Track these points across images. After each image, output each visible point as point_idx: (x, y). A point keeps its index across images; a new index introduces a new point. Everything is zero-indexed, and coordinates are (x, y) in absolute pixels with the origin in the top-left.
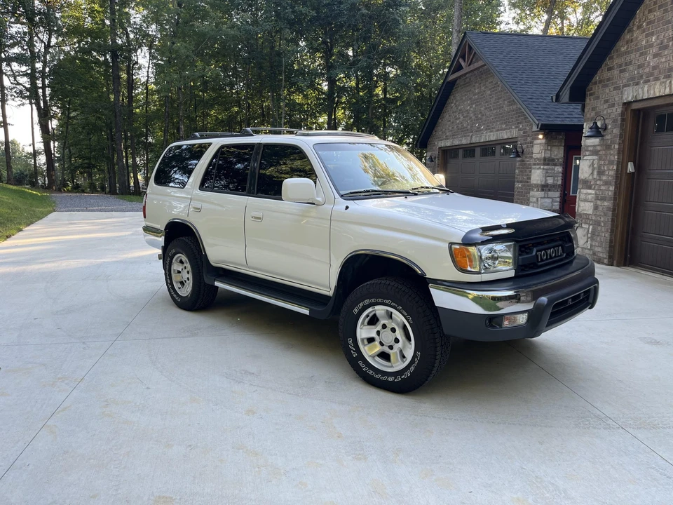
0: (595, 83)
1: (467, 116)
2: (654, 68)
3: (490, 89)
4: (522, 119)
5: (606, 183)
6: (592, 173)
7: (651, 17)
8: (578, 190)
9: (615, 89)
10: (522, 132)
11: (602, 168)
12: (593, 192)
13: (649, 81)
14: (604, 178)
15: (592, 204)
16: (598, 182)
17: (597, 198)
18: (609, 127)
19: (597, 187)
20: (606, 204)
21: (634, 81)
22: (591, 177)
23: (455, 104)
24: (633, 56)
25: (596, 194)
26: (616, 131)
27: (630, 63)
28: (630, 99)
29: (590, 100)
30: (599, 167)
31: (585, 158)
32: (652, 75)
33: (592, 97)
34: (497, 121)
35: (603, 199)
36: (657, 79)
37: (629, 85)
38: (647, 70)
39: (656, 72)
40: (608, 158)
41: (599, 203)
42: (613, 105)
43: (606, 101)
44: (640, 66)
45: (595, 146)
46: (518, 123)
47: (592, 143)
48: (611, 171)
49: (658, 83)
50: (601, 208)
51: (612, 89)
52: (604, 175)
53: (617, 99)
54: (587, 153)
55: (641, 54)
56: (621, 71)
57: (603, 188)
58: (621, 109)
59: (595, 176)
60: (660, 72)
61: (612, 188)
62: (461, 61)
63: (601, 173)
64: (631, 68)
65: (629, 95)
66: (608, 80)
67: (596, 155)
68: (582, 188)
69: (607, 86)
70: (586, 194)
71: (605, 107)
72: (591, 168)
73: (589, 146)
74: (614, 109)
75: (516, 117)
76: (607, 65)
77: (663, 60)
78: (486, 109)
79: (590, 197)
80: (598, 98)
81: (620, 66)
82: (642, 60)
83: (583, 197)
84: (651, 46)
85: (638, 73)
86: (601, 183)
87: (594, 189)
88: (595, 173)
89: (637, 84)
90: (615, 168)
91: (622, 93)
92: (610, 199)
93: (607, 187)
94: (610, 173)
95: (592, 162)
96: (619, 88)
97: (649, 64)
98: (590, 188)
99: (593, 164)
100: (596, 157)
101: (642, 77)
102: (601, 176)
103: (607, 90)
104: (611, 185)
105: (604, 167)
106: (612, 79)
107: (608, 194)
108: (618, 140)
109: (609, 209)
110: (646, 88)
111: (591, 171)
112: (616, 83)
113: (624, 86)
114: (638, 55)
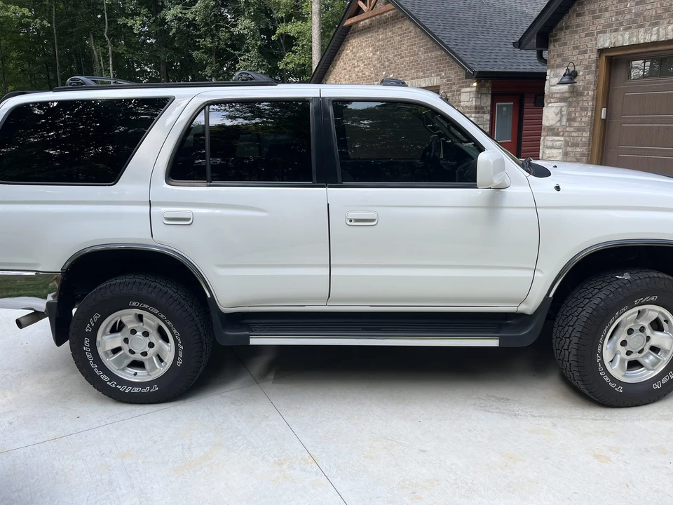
0: (561, 29)
1: (369, 64)
2: (637, 15)
3: (399, 35)
4: (445, 67)
5: (579, 129)
6: (560, 120)
8: (542, 138)
9: (587, 35)
10: (445, 80)
11: (573, 115)
12: (561, 138)
13: (630, 28)
14: (576, 124)
15: (561, 151)
16: (568, 129)
17: (567, 144)
18: (581, 73)
19: (566, 134)
20: (579, 149)
21: (610, 28)
22: (558, 124)
23: (351, 51)
24: (609, 3)
25: (566, 140)
26: (590, 78)
27: (606, 10)
28: (607, 45)
29: (554, 46)
30: (569, 114)
31: (550, 105)
32: (634, 21)
33: (557, 44)
34: (411, 69)
35: (576, 145)
36: (641, 26)
37: (605, 32)
38: (628, 17)
39: (640, 20)
40: (580, 104)
41: (569, 149)
42: (585, 52)
43: (576, 48)
44: (618, 14)
45: (563, 93)
46: (440, 71)
47: (559, 90)
48: (585, 118)
49: (642, 30)
50: (572, 155)
51: (583, 36)
52: (575, 121)
53: (589, 46)
54: (553, 100)
56: (594, 18)
57: (574, 134)
58: (596, 56)
59: (564, 123)
60: (644, 19)
61: (586, 134)
62: (361, 3)
63: (570, 120)
64: (607, 14)
65: (606, 41)
66: (578, 26)
67: (564, 102)
68: (547, 135)
69: (576, 32)
70: (552, 141)
71: (574, 53)
72: (559, 115)
73: (554, 93)
74: (587, 56)
75: (436, 65)
76: (575, 11)
77: (649, 7)
78: (395, 56)
79: (558, 143)
80: (565, 44)
81: (593, 12)
82: (620, 7)
83: (550, 144)
85: (617, 20)
86: (572, 129)
87: (563, 136)
88: (564, 120)
89: (616, 31)
90: (590, 114)
91: (596, 40)
92: (584, 145)
93: (580, 133)
94: (583, 119)
95: (559, 109)
96: (592, 34)
97: (630, 12)
98: (557, 135)
99: (561, 111)
100: (565, 104)
101: (621, 24)
102: (572, 123)
103: (577, 36)
104: (584, 131)
105: (575, 114)
106: (583, 25)
107: (581, 140)
108: (592, 87)
109: (583, 155)
110: (627, 36)
111: (558, 118)
112: (588, 29)
113: (598, 33)
114: (615, 1)
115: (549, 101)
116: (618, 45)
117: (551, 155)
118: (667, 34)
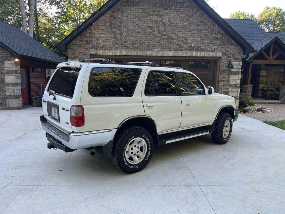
0: (73, 44)
2: (104, 45)
7: (100, 28)
21: (93, 47)
24: (93, 39)
27: (92, 41)
32: (103, 47)
33: (71, 50)
36: (106, 49)
37: (92, 49)
38: (101, 45)
39: (105, 47)
42: (85, 55)
43: (81, 52)
44: (97, 43)
49: (107, 51)
51: (83, 49)
53: (86, 53)
55: (97, 39)
56: (87, 43)
58: (89, 57)
60: (107, 47)
64: (93, 43)
65: (93, 52)
66: (81, 45)
71: (80, 54)
76: (78, 39)
77: (108, 44)
80: (75, 50)
81: (86, 41)
82: (98, 41)
84: (102, 37)
85: (97, 45)
89: (97, 49)
91: (89, 51)
96: (87, 49)
97: (101, 43)
101: (99, 47)
103: (80, 48)
106: (83, 45)
110: (101, 51)
112: (85, 47)
113: (90, 49)
114: (95, 39)
116: (97, 54)
118: (115, 53)
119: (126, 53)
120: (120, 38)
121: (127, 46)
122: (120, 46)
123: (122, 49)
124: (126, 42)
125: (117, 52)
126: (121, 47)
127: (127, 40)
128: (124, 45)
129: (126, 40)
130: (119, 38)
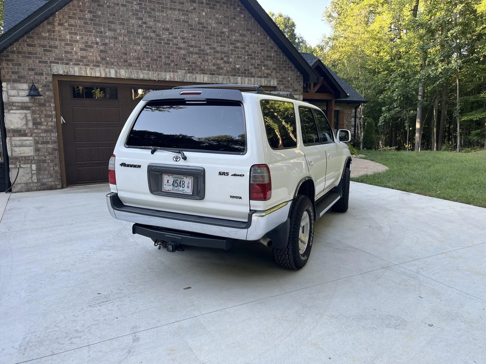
0: (13, 52)
2: (83, 57)
5: (46, 131)
6: (26, 124)
7: (72, 22)
8: (8, 138)
9: (40, 62)
12: (31, 138)
13: (78, 64)
14: (43, 127)
15: (32, 148)
16: (35, 131)
17: (36, 142)
18: (40, 89)
19: (34, 135)
20: (50, 146)
21: (59, 60)
22: (24, 127)
24: (57, 43)
25: (35, 140)
26: (50, 94)
27: (56, 47)
28: (60, 73)
29: (7, 64)
30: (34, 119)
31: (11, 111)
32: (81, 61)
33: (10, 63)
35: (47, 143)
36: (88, 65)
37: (57, 63)
38: (75, 57)
39: (85, 61)
40: (44, 112)
41: (40, 146)
42: (41, 74)
43: (31, 69)
44: (66, 52)
45: (24, 103)
47: (21, 100)
48: (51, 123)
49: (88, 69)
50: (44, 150)
51: (37, 61)
52: (42, 125)
53: (44, 70)
54: (14, 108)
55: (67, 44)
56: (45, 51)
57: (42, 135)
58: (52, 79)
59: (30, 126)
60: (88, 61)
61: (54, 135)
63: (36, 124)
64: (57, 51)
65: (60, 69)
66: (30, 53)
67: (28, 110)
68: (14, 136)
69: (29, 58)
70: (20, 140)
71: (30, 73)
72: (25, 120)
73: (15, 102)
74: (43, 77)
76: (25, 41)
77: (91, 54)
79: (27, 142)
80: (19, 65)
81: (43, 46)
82: (68, 48)
83: (18, 143)
84: (77, 41)
85: (66, 57)
86: (40, 131)
87: (31, 136)
88: (30, 124)
89: (67, 64)
90: (54, 120)
91: (50, 67)
92: (54, 142)
93: (49, 134)
94: (49, 124)
95: (24, 115)
96: (46, 62)
97: (76, 53)
98: (25, 135)
99: (26, 117)
100: (29, 112)
101: (71, 60)
102: (39, 127)
103: (31, 61)
104: (53, 132)
105: (40, 119)
106: (36, 54)
107: (51, 139)
108: (53, 100)
109: (54, 149)
110: (76, 68)
111: (24, 122)
112: (41, 58)
113: (51, 62)
114: (63, 43)
115: (9, 108)
116: (69, 74)
117: (22, 152)
118: (106, 74)
119: (127, 74)
120: (114, 45)
121: (129, 61)
122: (116, 60)
123: (120, 67)
124: (126, 54)
125: (110, 72)
126: (118, 63)
127: (128, 50)
128: (122, 60)
129: (126, 50)
130: (112, 45)
